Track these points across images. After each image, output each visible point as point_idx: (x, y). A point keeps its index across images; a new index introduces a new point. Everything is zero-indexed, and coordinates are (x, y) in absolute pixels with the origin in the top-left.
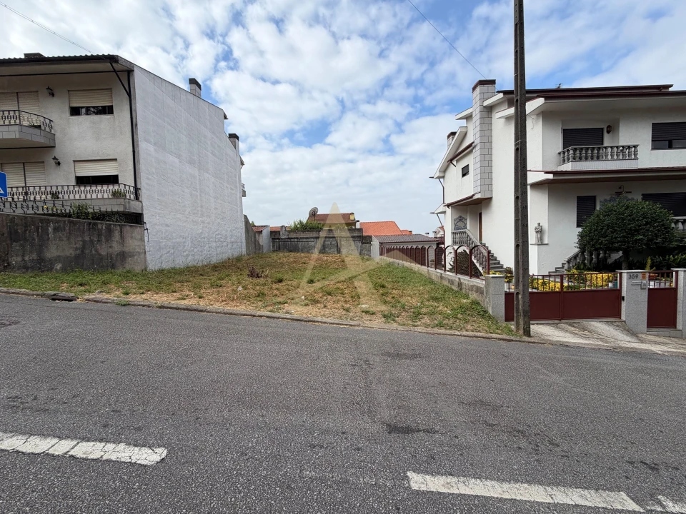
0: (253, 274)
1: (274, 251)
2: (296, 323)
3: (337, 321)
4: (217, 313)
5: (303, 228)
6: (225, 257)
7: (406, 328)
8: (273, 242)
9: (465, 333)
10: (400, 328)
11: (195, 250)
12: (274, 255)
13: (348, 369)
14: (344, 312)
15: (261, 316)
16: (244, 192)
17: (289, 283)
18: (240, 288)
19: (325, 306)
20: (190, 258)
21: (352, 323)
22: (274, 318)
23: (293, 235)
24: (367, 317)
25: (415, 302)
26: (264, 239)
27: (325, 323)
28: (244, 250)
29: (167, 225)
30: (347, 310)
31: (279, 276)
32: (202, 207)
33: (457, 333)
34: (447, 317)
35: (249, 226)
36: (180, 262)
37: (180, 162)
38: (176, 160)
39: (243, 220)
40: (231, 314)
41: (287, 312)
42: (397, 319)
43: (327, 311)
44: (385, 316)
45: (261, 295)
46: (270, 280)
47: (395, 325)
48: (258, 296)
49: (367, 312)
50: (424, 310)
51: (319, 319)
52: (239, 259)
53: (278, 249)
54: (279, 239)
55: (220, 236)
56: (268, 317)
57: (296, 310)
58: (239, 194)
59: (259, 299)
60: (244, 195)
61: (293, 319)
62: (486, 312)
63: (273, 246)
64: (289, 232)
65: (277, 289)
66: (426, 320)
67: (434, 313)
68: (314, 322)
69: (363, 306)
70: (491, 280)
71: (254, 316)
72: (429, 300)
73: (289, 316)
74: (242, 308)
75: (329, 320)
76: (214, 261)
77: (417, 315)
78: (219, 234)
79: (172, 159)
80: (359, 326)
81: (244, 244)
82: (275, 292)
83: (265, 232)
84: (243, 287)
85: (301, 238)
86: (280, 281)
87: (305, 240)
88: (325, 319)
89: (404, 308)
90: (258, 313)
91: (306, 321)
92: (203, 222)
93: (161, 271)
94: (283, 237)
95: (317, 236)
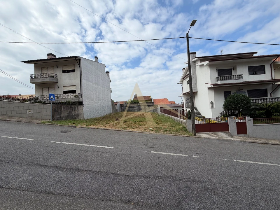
0: (117, 120)
1: (121, 111)
3: (142, 132)
5: (132, 102)
6: (105, 114)
7: (161, 134)
8: (121, 108)
9: (177, 135)
10: (159, 134)
11: (97, 112)
12: (122, 113)
15: (122, 131)
16: (111, 91)
17: (128, 122)
20: (95, 115)
21: (146, 132)
22: (126, 131)
25: (166, 127)
26: (118, 107)
28: (111, 111)
29: (89, 105)
30: (146, 130)
31: (125, 120)
32: (98, 98)
33: (175, 135)
34: (174, 131)
35: (112, 102)
36: (93, 116)
37: (92, 84)
42: (159, 132)
43: (140, 130)
44: (156, 131)
49: (151, 130)
50: (168, 129)
51: (138, 131)
52: (110, 115)
53: (123, 111)
54: (123, 107)
56: (124, 131)
57: (131, 130)
58: (109, 92)
60: (111, 92)
61: (131, 132)
62: (187, 130)
63: (121, 110)
64: (127, 104)
65: (125, 124)
66: (168, 132)
67: (170, 130)
68: (136, 132)
69: (150, 128)
70: (188, 120)
72: (170, 127)
73: (129, 131)
75: (140, 132)
76: (102, 116)
77: (165, 131)
78: (103, 106)
79: (90, 84)
80: (148, 133)
81: (111, 109)
83: (118, 104)
86: (126, 122)
87: (132, 107)
88: (139, 132)
89: (162, 129)
91: (134, 132)
92: (99, 103)
93: (88, 119)
94: (125, 106)
95: (137, 105)
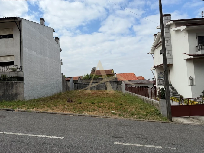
0: (69, 101)
1: (75, 89)
3: (102, 116)
5: (88, 78)
6: (53, 93)
8: (75, 85)
9: (148, 120)
11: (42, 91)
12: (76, 92)
14: (105, 114)
15: (76, 115)
17: (85, 104)
18: (66, 106)
19: (98, 112)
20: (40, 94)
21: (107, 117)
23: (84, 81)
24: (113, 115)
25: (133, 110)
26: (70, 84)
28: (62, 90)
29: (31, 81)
31: (80, 101)
32: (44, 72)
33: (145, 120)
34: (144, 115)
35: (64, 78)
36: (36, 96)
37: (37, 53)
38: (35, 53)
39: (61, 76)
41: (85, 114)
42: (124, 116)
44: (120, 115)
45: (75, 108)
46: (76, 103)
47: (123, 117)
50: (136, 113)
52: (60, 94)
53: (77, 88)
54: (77, 83)
55: (51, 84)
56: (79, 115)
58: (59, 64)
60: (62, 64)
62: (160, 113)
63: (75, 87)
64: (82, 80)
65: (80, 106)
66: (136, 116)
67: (139, 114)
68: (94, 116)
69: (113, 112)
70: (161, 101)
71: (74, 115)
72: (139, 109)
75: (99, 116)
76: (49, 95)
77: (132, 114)
78: (51, 83)
79: (34, 53)
80: (110, 118)
81: (62, 87)
83: (71, 80)
85: (88, 83)
86: (81, 103)
89: (128, 112)
92: (45, 78)
93: (30, 100)
94: (79, 83)
95: (96, 82)
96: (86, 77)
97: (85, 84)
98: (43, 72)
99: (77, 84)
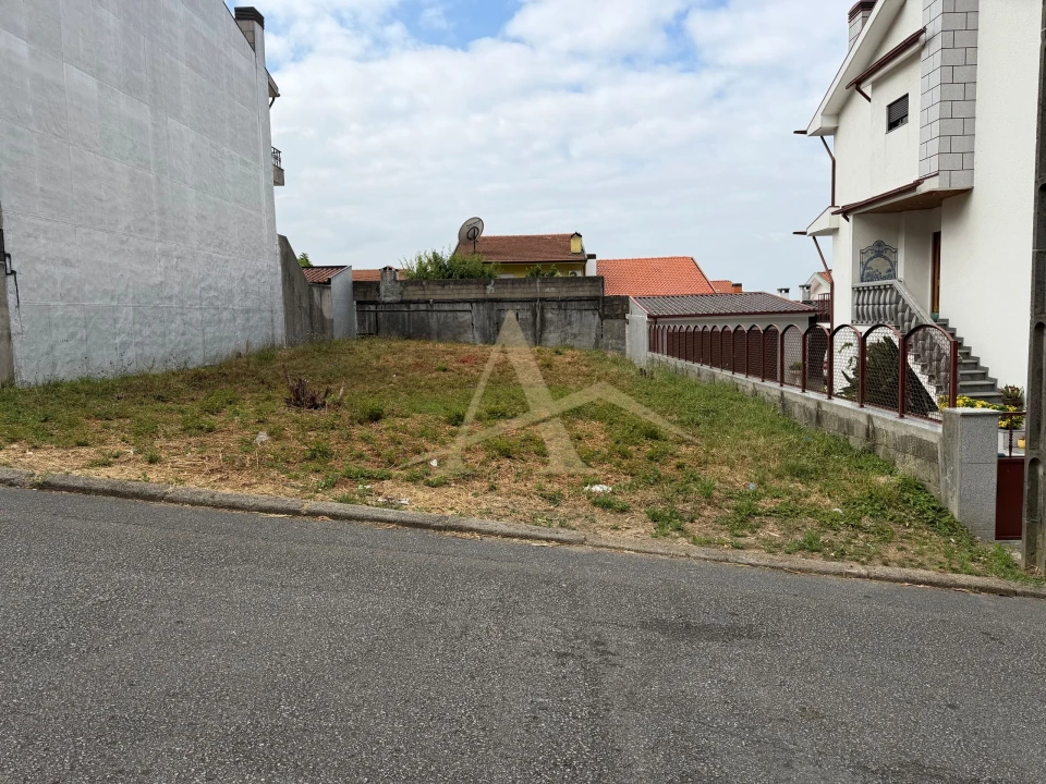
0: (301, 399)
1: (363, 336)
2: (410, 533)
3: (523, 529)
4: (193, 503)
5: (439, 273)
6: (227, 348)
7: (713, 552)
8: (361, 312)
9: (879, 570)
10: (697, 551)
11: (146, 331)
12: (362, 348)
13: (548, 665)
14: (543, 505)
15: (314, 514)
16: (279, 172)
17: (399, 422)
18: (263, 436)
19: (493, 488)
20: (131, 353)
21: (564, 534)
22: (350, 518)
23: (414, 293)
24: (604, 519)
25: (742, 480)
26: (335, 305)
27: (490, 533)
28: (280, 332)
29: (67, 263)
30: (554, 499)
31: (372, 403)
32: (162, 212)
33: (858, 569)
34: (831, 524)
35: (294, 268)
36: (105, 362)
37: (101, 87)
38: (92, 83)
39: (277, 249)
40: (232, 507)
41: (389, 503)
42: (688, 525)
43: (496, 502)
44: (655, 518)
45: (320, 455)
46: (346, 414)
47: (683, 542)
48: (313, 457)
49: (606, 505)
50: (767, 504)
51: (474, 522)
52: (266, 356)
53: (372, 331)
54: (376, 303)
55: (212, 293)
56: (334, 516)
57: (414, 501)
58: (264, 177)
59: (312, 465)
60: (279, 178)
61: (404, 524)
62: (941, 511)
63: (361, 323)
64: (405, 284)
65: (365, 440)
66: (772, 531)
67: (794, 513)
68: (461, 529)
69: (597, 488)
70: (960, 424)
71: (296, 513)
72: (780, 477)
73: (391, 514)
74: (263, 492)
75: (501, 526)
76: (197, 359)
77: (746, 518)
78: (210, 287)
79: (78, 79)
80: (582, 543)
81: (280, 317)
82: (360, 447)
83: (339, 284)
84: (270, 434)
85: (435, 302)
86: (375, 417)
87: (446, 307)
88: (490, 524)
89: (709, 496)
90: (309, 505)
91: (439, 528)
92: (166, 254)
93: (53, 388)
94: (388, 299)
95: (481, 296)
96: (429, 268)
97: (423, 307)
98: (156, 217)
99: (373, 308)
